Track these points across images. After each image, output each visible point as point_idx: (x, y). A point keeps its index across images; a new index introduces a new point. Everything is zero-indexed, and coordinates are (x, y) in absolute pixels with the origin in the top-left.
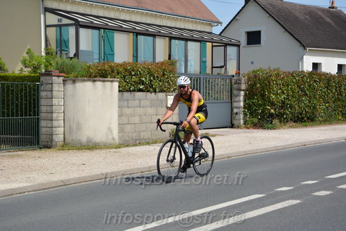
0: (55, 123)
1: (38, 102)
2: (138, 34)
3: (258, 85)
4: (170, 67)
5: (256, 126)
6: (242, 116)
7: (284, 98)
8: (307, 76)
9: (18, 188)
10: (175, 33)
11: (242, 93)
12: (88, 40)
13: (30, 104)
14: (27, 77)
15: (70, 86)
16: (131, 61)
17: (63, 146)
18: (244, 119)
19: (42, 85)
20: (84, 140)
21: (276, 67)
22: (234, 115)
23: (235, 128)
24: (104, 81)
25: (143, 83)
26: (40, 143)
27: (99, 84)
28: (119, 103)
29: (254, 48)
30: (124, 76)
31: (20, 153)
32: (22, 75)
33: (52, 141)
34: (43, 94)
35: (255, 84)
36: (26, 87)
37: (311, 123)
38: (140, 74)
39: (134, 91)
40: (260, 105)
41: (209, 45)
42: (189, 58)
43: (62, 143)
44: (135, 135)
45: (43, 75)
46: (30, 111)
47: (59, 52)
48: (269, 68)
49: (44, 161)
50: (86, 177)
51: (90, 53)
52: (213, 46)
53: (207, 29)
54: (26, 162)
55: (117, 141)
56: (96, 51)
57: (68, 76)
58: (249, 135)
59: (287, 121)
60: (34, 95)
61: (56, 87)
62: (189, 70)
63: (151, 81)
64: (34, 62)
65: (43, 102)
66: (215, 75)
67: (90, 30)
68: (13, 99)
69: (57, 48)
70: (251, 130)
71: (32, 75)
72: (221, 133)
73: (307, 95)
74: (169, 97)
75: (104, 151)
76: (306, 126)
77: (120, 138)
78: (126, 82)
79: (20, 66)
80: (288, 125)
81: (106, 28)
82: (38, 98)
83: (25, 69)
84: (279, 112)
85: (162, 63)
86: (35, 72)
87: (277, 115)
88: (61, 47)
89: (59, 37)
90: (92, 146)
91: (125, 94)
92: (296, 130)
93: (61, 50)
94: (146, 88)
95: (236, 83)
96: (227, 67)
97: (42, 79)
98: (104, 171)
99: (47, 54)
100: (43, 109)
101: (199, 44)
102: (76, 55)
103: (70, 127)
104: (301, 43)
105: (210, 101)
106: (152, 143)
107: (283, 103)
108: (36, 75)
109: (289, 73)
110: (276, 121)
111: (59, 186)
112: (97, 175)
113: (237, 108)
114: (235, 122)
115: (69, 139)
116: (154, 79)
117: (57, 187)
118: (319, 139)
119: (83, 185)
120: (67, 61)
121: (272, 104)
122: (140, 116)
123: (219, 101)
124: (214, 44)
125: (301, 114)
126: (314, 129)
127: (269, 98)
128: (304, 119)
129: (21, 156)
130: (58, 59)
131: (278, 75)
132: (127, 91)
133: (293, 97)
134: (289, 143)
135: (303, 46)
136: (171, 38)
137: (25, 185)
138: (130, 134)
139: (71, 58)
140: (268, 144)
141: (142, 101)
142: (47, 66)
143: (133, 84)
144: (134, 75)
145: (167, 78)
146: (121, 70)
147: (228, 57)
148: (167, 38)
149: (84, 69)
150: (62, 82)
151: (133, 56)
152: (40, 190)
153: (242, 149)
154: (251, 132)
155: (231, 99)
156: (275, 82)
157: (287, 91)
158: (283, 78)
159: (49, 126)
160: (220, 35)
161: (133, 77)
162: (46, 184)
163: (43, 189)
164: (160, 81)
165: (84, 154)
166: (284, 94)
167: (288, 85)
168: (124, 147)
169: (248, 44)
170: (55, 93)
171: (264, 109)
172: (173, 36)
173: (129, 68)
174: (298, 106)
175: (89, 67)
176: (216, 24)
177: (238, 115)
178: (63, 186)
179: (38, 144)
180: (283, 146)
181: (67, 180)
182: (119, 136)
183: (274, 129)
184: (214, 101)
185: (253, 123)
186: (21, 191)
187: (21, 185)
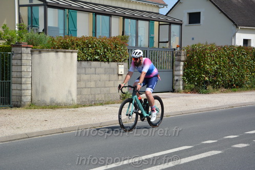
0: (24, 87)
1: (10, 67)
2: (96, 13)
3: (195, 57)
4: (122, 42)
5: (191, 91)
6: (181, 82)
7: (217, 68)
8: (236, 49)
10: (127, 14)
11: (182, 63)
12: (54, 18)
13: (3, 70)
14: (1, 47)
15: (36, 56)
16: (91, 36)
17: (30, 106)
18: (183, 85)
19: (13, 54)
20: (48, 101)
21: (212, 43)
22: (174, 82)
23: (175, 92)
24: (65, 52)
25: (98, 54)
26: (11, 103)
27: (61, 54)
28: (78, 71)
29: (195, 27)
30: (83, 49)
33: (21, 101)
34: (14, 62)
35: (193, 56)
37: (239, 89)
38: (96, 46)
39: (90, 60)
40: (197, 74)
41: (156, 23)
42: (139, 34)
43: (29, 103)
44: (91, 97)
45: (14, 46)
46: (3, 76)
48: (207, 43)
49: (12, 117)
51: (56, 29)
52: (159, 25)
53: (155, 10)
56: (62, 27)
57: (36, 47)
58: (186, 98)
59: (220, 87)
60: (6, 63)
61: (24, 57)
62: (139, 44)
63: (105, 52)
64: (8, 36)
65: (14, 68)
66: (161, 49)
67: (57, 10)
69: (29, 24)
70: (189, 94)
71: (5, 46)
72: (163, 97)
73: (236, 65)
74: (120, 66)
75: (64, 110)
76: (235, 91)
77: (78, 99)
78: (84, 53)
80: (220, 90)
81: (70, 8)
82: (10, 65)
84: (212, 80)
86: (8, 44)
87: (211, 82)
88: (32, 24)
89: (30, 16)
90: (54, 106)
91: (84, 63)
92: (224, 94)
93: (32, 26)
94: (101, 58)
95: (177, 55)
96: (171, 42)
97: (13, 49)
98: (63, 126)
99: (20, 29)
100: (14, 74)
101: (148, 22)
102: (45, 30)
103: (37, 90)
104: (234, 23)
106: (105, 104)
107: (216, 72)
108: (9, 46)
109: (221, 47)
110: (210, 87)
111: (23, 138)
112: (57, 129)
113: (177, 76)
114: (176, 88)
115: (35, 99)
116: (108, 51)
117: (21, 138)
118: (245, 102)
119: (44, 138)
120: (36, 35)
121: (207, 73)
122: (95, 81)
123: (165, 70)
124: (161, 23)
125: (231, 81)
126: (242, 94)
127: (204, 67)
128: (233, 85)
130: (30, 34)
131: (212, 49)
132: (85, 60)
133: (224, 67)
134: (219, 105)
135: (236, 25)
136: (124, 17)
138: (87, 96)
139: (39, 33)
140: (201, 106)
141: (97, 69)
142: (19, 39)
143: (90, 54)
144: (91, 47)
145: (119, 50)
146: (80, 43)
147: (172, 34)
148: (122, 17)
149: (49, 42)
150: (30, 53)
151: (93, 32)
152: (7, 141)
153: (179, 110)
154: (188, 96)
155: (173, 68)
156: (209, 55)
157: (220, 62)
158: (216, 51)
159: (19, 88)
160: (166, 15)
161: (90, 49)
162: (12, 136)
163: (10, 141)
164: (113, 53)
165: (47, 112)
166: (217, 64)
167: (220, 57)
168: (81, 107)
169: (189, 23)
170: (23, 61)
171: (199, 77)
172: (126, 15)
173: (86, 41)
174: (229, 74)
175: (53, 40)
176: (162, 6)
177: (178, 82)
178: (27, 138)
179: (9, 103)
180: (214, 107)
181: (30, 134)
182: (77, 98)
183: (208, 94)
184: (160, 70)
185: (190, 88)
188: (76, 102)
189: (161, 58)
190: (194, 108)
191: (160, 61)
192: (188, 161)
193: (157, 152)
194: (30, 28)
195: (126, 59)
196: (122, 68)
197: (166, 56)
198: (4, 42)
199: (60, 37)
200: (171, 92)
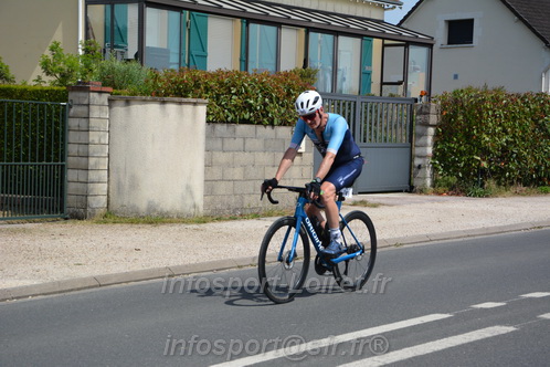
0: (92, 175)
1: (63, 134)
2: (249, 20)
3: (461, 118)
5: (454, 190)
6: (429, 172)
7: (507, 142)
9: (14, 289)
10: (315, 21)
11: (431, 131)
12: (160, 29)
13: (50, 139)
14: (47, 91)
15: (119, 109)
16: (238, 68)
17: (106, 216)
18: (432, 176)
19: (70, 107)
20: (143, 206)
21: (497, 86)
22: (414, 170)
23: (415, 192)
24: (180, 103)
25: (250, 108)
26: (66, 210)
27: (172, 108)
28: (207, 143)
29: (460, 51)
30: (218, 96)
31: (28, 225)
32: (39, 88)
33: (86, 206)
34: (72, 123)
35: (455, 116)
36: (43, 110)
38: (246, 92)
39: (233, 122)
40: (462, 153)
41: (377, 43)
42: (340, 66)
43: (103, 211)
44: (233, 201)
45: (73, 89)
46: (49, 153)
48: (486, 86)
49: (67, 241)
50: (135, 273)
51: (164, 53)
52: (384, 46)
53: (375, 15)
54: (37, 242)
55: (201, 209)
56: (175, 50)
58: (440, 206)
59: (512, 184)
60: (57, 124)
61: (95, 112)
62: (338, 87)
63: (265, 105)
64: (61, 66)
65: (72, 137)
66: (384, 99)
67: (165, 12)
68: (20, 131)
69: (105, 42)
70: (445, 198)
71: (56, 88)
72: (390, 202)
75: (177, 227)
76: (546, 192)
77: (206, 205)
78: (220, 105)
79: (39, 71)
80: (512, 189)
81: (195, 10)
82: (64, 128)
83: (45, 78)
84: (496, 167)
85: (287, 75)
86: (62, 83)
87: (493, 173)
88: (112, 41)
89: (109, 25)
90: (155, 218)
91: (221, 128)
92: (527, 199)
93: (113, 47)
94: (257, 117)
95: (420, 113)
96: (409, 83)
97: (71, 96)
98: (172, 263)
99: (87, 51)
100: (72, 149)
101: (359, 40)
102: (139, 56)
103: (119, 186)
106: (264, 215)
107: (504, 150)
108: (63, 88)
109: (518, 96)
110: (491, 183)
111: (89, 287)
112: (160, 269)
113: (420, 157)
114: (417, 183)
115: (115, 204)
116: (272, 102)
117: (85, 288)
119: (132, 287)
121: (485, 152)
122: (244, 167)
123: (388, 144)
124: (387, 42)
125: (537, 170)
127: (479, 139)
128: (543, 180)
129: (30, 231)
130: (106, 63)
131: (496, 100)
132: (222, 122)
133: (523, 139)
134: (511, 221)
136: (309, 30)
137: (28, 283)
138: (226, 198)
139: (129, 60)
140: (472, 223)
141: (247, 141)
142: (85, 74)
143: (233, 109)
144: (235, 94)
146: (213, 84)
147: (411, 66)
148: (303, 30)
149: (147, 81)
150: (106, 103)
151: (241, 60)
152: (55, 292)
153: (423, 232)
154: (444, 201)
155: (411, 141)
156: (490, 113)
157: (514, 128)
158: (506, 105)
159: (82, 179)
160: (399, 25)
161: (234, 97)
162: (66, 283)
163: (61, 292)
164: (282, 106)
165: (141, 231)
166: (507, 134)
167: (514, 118)
168: (213, 221)
169: (449, 43)
170: (93, 122)
171: (469, 160)
172: (313, 25)
173: (226, 81)
174: (533, 155)
175: (156, 78)
176: (391, 6)
177: (422, 170)
178: (96, 286)
179: (62, 211)
180: (500, 228)
181: (104, 277)
182: (205, 202)
183: (487, 196)
184: (383, 144)
185: (448, 185)
186: (20, 294)
187: (21, 283)
188: (201, 211)
189: (386, 117)
190: (456, 229)
191: (384, 124)
193: (374, 326)
194: (108, 50)
197: (397, 114)
198: (53, 79)
199: (172, 70)
200: (406, 191)
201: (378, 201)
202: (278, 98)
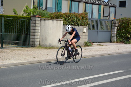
0: (36, 37)
1: (30, 28)
3: (124, 25)
4: (85, 15)
5: (121, 42)
6: (115, 38)
9: (21, 63)
11: (116, 28)
13: (26, 28)
14: (26, 17)
15: (43, 22)
17: (39, 47)
18: (116, 39)
19: (31, 21)
20: (48, 44)
22: (112, 37)
23: (112, 42)
24: (57, 20)
25: (73, 22)
26: (30, 45)
27: (55, 21)
28: (63, 30)
29: (122, 9)
30: (66, 19)
31: (21, 48)
32: (23, 16)
33: (34, 44)
34: (32, 25)
35: (122, 24)
36: (25, 21)
38: (72, 18)
40: (124, 33)
41: (102, 6)
42: (93, 12)
43: (38, 45)
45: (32, 17)
46: (26, 32)
47: (38, 8)
48: (129, 17)
49: (31, 52)
50: (48, 60)
51: (51, 8)
52: (104, 7)
54: (24, 52)
56: (54, 8)
57: (42, 17)
58: (118, 46)
60: (28, 25)
61: (37, 22)
62: (93, 17)
63: (77, 21)
64: (28, 11)
65: (31, 28)
66: (104, 20)
68: (19, 26)
69: (38, 6)
70: (119, 44)
71: (27, 16)
72: (106, 45)
74: (84, 28)
78: (66, 21)
79: (23, 12)
83: (24, 14)
85: (82, 14)
89: (39, 1)
90: (51, 47)
93: (40, 7)
94: (75, 24)
95: (113, 23)
96: (110, 16)
97: (32, 18)
99: (34, 8)
100: (31, 31)
101: (98, 6)
102: (46, 9)
103: (42, 39)
105: (102, 31)
108: (29, 16)
111: (37, 63)
112: (53, 59)
113: (113, 34)
114: (112, 40)
115: (41, 44)
116: (78, 20)
117: (36, 63)
120: (42, 11)
121: (129, 33)
123: (105, 31)
124: (105, 6)
127: (128, 30)
129: (22, 50)
130: (38, 10)
136: (86, 3)
139: (44, 10)
140: (126, 50)
142: (34, 13)
143: (69, 22)
144: (70, 18)
145: (84, 20)
146: (64, 16)
147: (111, 12)
148: (85, 3)
150: (40, 20)
152: (30, 64)
153: (115, 52)
154: (119, 45)
155: (111, 30)
159: (34, 38)
160: (107, 2)
162: (32, 61)
163: (31, 64)
164: (81, 21)
165: (48, 50)
169: (120, 7)
170: (36, 24)
171: (125, 35)
173: (68, 15)
175: (51, 14)
177: (114, 37)
178: (39, 63)
179: (29, 45)
183: (130, 44)
184: (103, 31)
185: (120, 41)
186: (22, 64)
187: (22, 61)
190: (123, 51)
191: (105, 26)
192: (123, 78)
195: (87, 25)
196: (85, 29)
200: (110, 42)
201: (103, 44)
202: (80, 19)
